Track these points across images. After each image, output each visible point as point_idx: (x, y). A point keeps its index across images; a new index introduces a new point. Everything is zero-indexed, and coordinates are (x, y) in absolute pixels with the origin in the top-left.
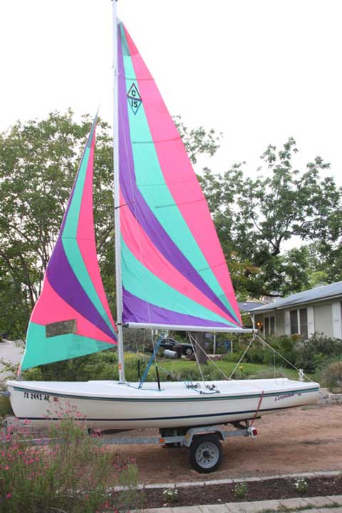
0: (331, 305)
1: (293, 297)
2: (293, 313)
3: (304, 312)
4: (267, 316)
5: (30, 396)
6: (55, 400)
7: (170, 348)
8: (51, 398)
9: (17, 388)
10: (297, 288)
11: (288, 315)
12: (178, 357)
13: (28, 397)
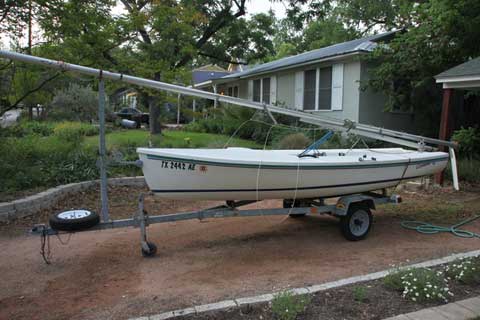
0: (294, 74)
1: (258, 66)
2: (257, 83)
3: (267, 82)
4: (230, 86)
5: (169, 164)
6: (203, 169)
7: (129, 118)
8: (197, 167)
9: (151, 157)
10: (261, 56)
11: (251, 84)
12: (138, 127)
13: (166, 166)
